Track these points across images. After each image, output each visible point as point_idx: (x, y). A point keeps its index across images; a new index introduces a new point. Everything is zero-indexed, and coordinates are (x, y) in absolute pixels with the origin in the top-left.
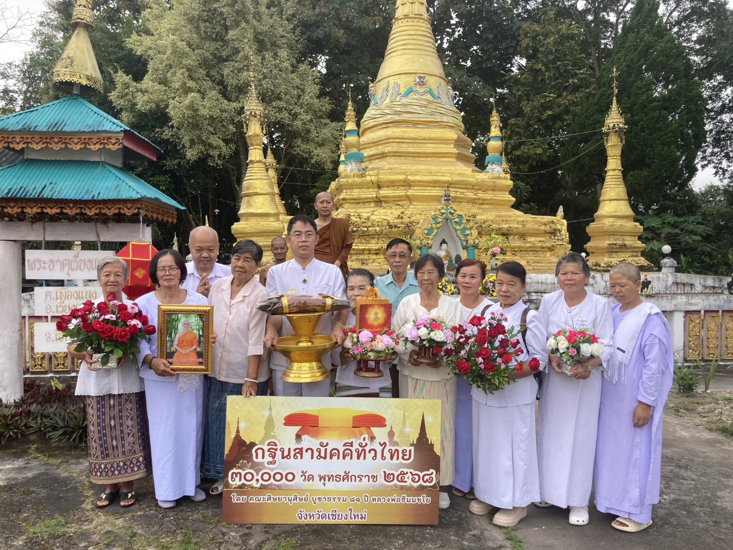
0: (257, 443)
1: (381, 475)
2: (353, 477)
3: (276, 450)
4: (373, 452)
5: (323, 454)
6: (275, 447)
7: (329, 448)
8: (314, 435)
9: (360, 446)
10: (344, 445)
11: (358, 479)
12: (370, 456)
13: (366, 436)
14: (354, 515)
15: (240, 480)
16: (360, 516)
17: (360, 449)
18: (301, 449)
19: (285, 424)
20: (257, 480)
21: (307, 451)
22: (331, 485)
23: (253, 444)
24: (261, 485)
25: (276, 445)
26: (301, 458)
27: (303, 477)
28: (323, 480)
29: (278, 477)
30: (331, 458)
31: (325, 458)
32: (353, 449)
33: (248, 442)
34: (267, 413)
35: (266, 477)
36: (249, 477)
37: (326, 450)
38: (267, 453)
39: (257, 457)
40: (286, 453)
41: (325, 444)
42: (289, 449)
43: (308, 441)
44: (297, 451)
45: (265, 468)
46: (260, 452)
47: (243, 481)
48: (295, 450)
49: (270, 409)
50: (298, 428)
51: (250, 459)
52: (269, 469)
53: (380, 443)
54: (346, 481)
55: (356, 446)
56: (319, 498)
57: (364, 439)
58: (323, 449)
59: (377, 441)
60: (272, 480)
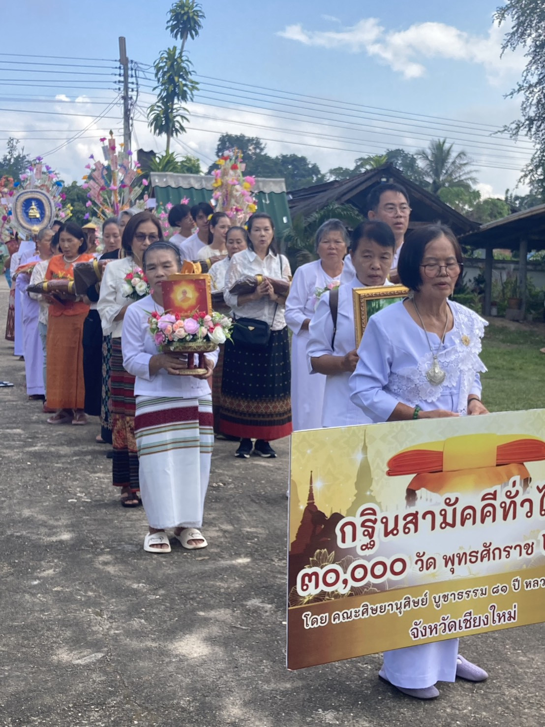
0: (343, 514)
1: (538, 542)
2: (497, 552)
3: (375, 522)
4: (527, 504)
5: (449, 520)
6: (373, 517)
7: (459, 507)
8: (436, 488)
9: (508, 497)
10: (483, 499)
11: (504, 554)
12: (522, 511)
13: (517, 478)
14: (499, 615)
15: (317, 586)
16: (507, 616)
17: (508, 501)
18: (415, 515)
19: (389, 474)
20: (345, 582)
21: (424, 517)
22: (463, 571)
23: (337, 517)
24: (352, 588)
25: (374, 513)
26: (416, 530)
27: (420, 563)
28: (450, 563)
29: (379, 570)
30: (463, 524)
31: (453, 525)
32: (497, 503)
33: (328, 515)
34: (359, 457)
35: (359, 573)
36: (331, 578)
37: (455, 511)
38: (360, 530)
39: (343, 541)
40: (391, 526)
41: (453, 501)
42: (397, 518)
43: (427, 499)
44: (409, 519)
45: (357, 556)
46: (348, 530)
47: (322, 587)
48: (405, 518)
49: (365, 448)
50: (411, 477)
51: (331, 545)
52: (364, 558)
53: (538, 488)
54: (486, 559)
55: (501, 497)
56: (444, 596)
57: (514, 484)
58: (450, 510)
59: (533, 485)
60: (369, 578)
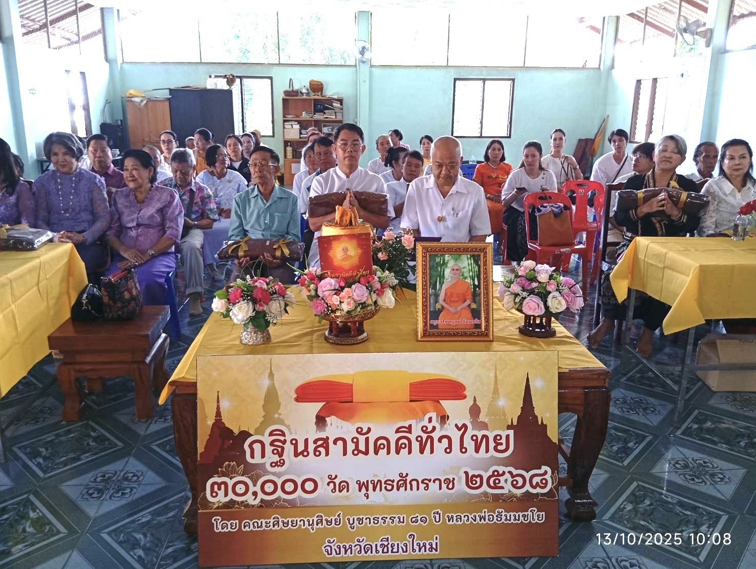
0: (252, 432)
1: (460, 478)
2: (414, 483)
3: (284, 442)
4: (445, 441)
5: (362, 447)
6: (282, 438)
7: (372, 437)
8: (346, 416)
9: (424, 432)
10: (397, 431)
11: (422, 486)
12: (440, 447)
13: (433, 415)
14: (419, 545)
15: (226, 495)
16: (428, 547)
17: (425, 436)
18: (326, 440)
19: (297, 400)
20: (255, 494)
21: (335, 442)
22: (377, 497)
23: (245, 435)
24: (262, 500)
25: (283, 434)
26: (327, 454)
27: (332, 485)
28: (364, 489)
29: (289, 487)
30: (376, 453)
31: (366, 453)
32: (412, 437)
33: (236, 431)
34: (266, 383)
35: (269, 487)
36: (240, 489)
37: (367, 440)
38: (269, 449)
39: (252, 456)
40: (301, 448)
41: (365, 430)
42: (306, 441)
43: (336, 427)
44: (320, 443)
45: (267, 473)
46: (257, 447)
47: (231, 496)
48: (315, 442)
49: (271, 375)
50: (320, 405)
51: (240, 458)
52: (274, 474)
53: (456, 425)
54: (402, 489)
55: (417, 431)
56: (359, 519)
57: (430, 420)
58: (362, 439)
59: (451, 423)
60: (279, 493)
